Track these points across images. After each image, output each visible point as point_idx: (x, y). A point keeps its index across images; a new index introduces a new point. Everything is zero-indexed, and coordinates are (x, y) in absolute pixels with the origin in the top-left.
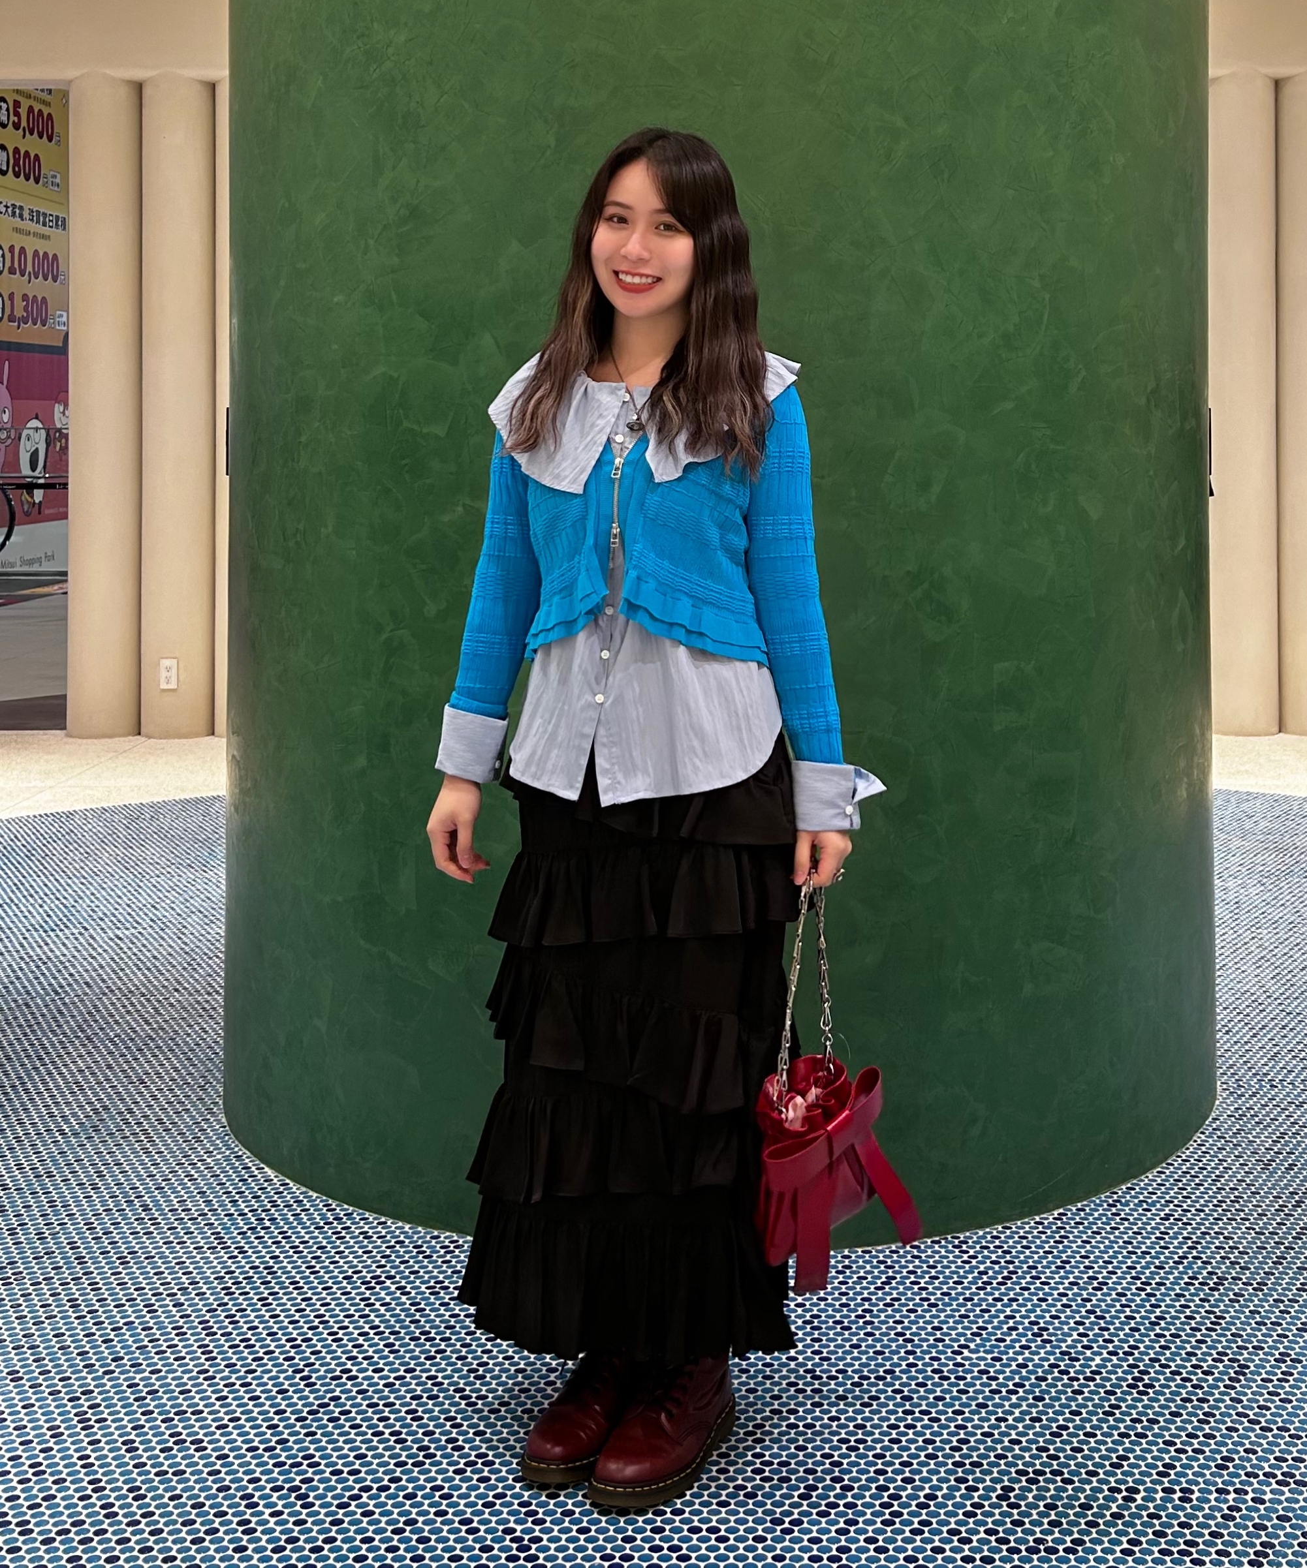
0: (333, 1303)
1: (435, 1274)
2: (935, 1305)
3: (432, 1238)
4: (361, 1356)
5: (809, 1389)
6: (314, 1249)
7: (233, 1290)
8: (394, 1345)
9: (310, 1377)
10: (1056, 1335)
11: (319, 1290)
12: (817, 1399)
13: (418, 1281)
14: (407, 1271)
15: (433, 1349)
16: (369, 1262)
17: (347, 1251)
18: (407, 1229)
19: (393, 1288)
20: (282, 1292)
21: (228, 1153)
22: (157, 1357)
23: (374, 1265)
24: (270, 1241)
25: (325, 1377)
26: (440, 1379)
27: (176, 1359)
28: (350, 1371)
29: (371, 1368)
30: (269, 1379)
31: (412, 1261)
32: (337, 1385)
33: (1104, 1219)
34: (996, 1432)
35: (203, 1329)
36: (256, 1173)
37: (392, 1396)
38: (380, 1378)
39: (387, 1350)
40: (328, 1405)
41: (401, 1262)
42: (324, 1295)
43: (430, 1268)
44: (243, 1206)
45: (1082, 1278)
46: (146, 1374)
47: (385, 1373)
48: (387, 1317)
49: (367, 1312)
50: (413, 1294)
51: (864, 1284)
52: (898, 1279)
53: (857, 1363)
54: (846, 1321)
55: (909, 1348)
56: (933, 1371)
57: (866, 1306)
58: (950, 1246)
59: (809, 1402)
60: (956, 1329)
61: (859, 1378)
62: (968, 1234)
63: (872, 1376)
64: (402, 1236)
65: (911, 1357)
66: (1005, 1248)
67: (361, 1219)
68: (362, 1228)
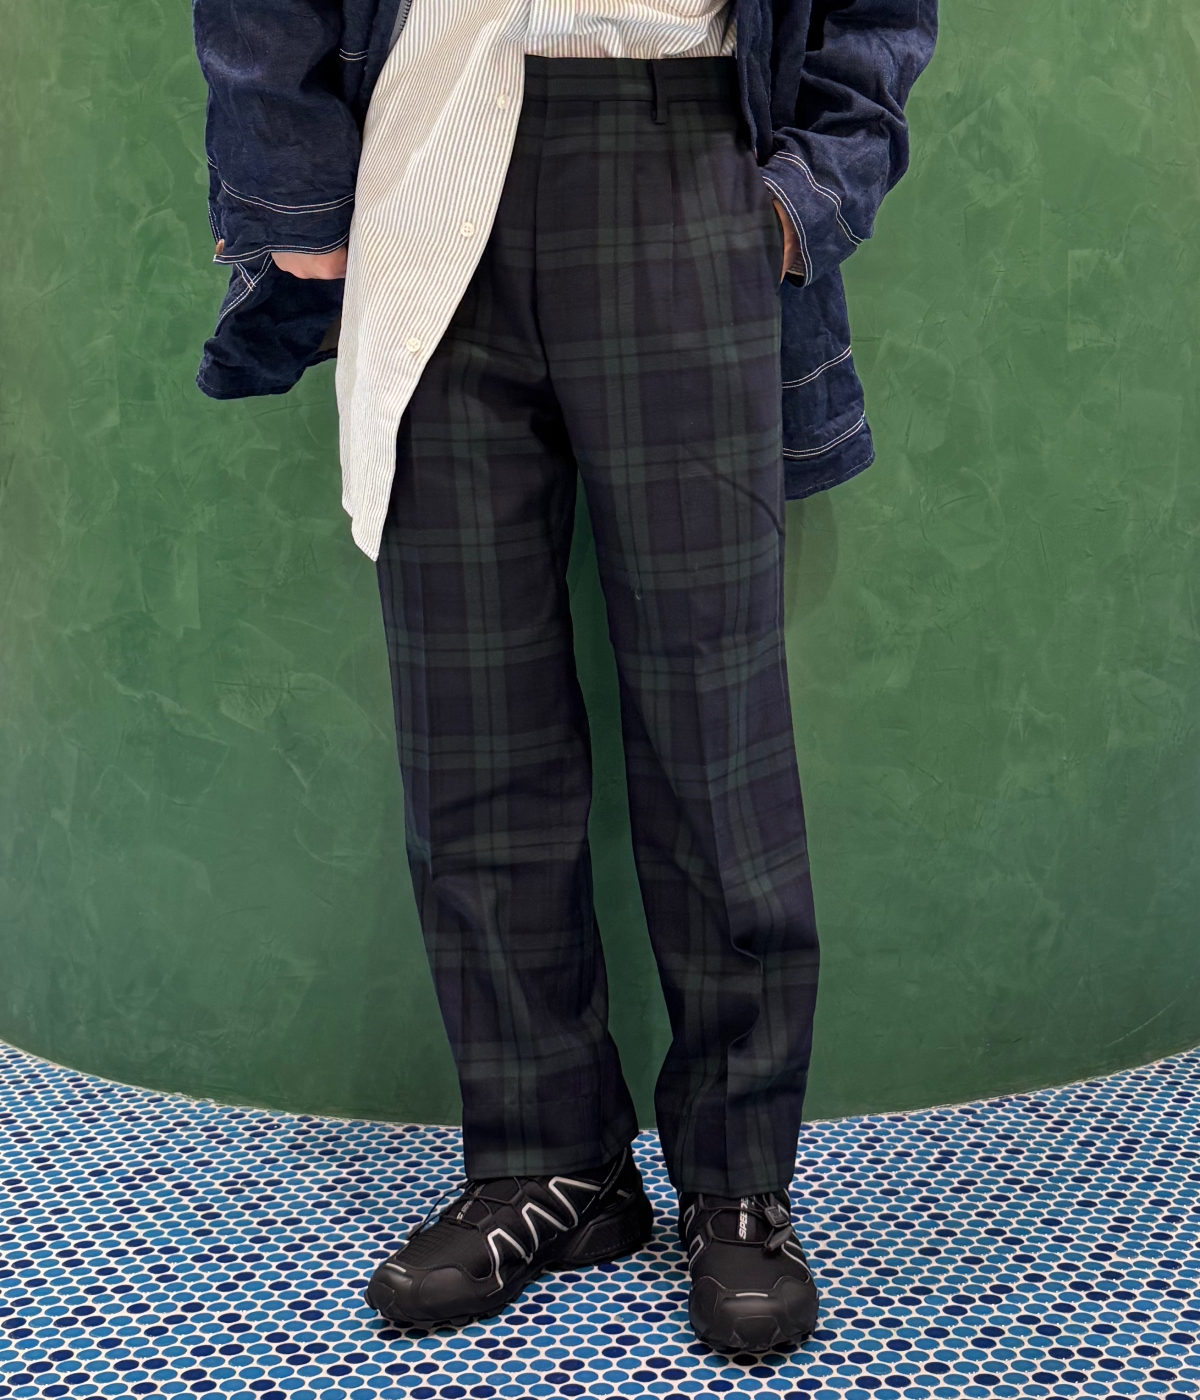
1: (236, 1164)
3: (233, 1117)
4: (110, 1287)
8: (167, 1268)
12: (895, 1337)
13: (209, 1175)
14: (192, 1162)
15: (233, 1274)
16: (133, 1151)
17: (100, 1137)
18: (193, 1106)
19: (169, 1185)
23: (141, 1155)
25: (49, 1321)
26: (242, 1321)
28: (92, 1310)
29: (127, 1305)
31: (200, 1148)
32: (65, 1334)
37: (161, 1349)
38: (139, 1320)
39: (155, 1276)
40: (48, 1366)
41: (184, 1150)
42: (57, 1198)
43: (228, 1157)
47: (150, 1312)
48: (158, 1228)
49: (125, 1221)
50: (200, 1194)
51: (910, 1163)
52: (960, 1155)
53: (942, 1277)
54: (900, 1214)
55: (1019, 1252)
56: (1074, 1285)
57: (925, 1194)
58: (1020, 1109)
59: (884, 1342)
60: (1082, 1222)
61: (954, 1299)
62: (1039, 1094)
63: (976, 1296)
64: (186, 1115)
65: (1028, 1265)
66: (1105, 1111)
67: (124, 1096)
68: (126, 1106)
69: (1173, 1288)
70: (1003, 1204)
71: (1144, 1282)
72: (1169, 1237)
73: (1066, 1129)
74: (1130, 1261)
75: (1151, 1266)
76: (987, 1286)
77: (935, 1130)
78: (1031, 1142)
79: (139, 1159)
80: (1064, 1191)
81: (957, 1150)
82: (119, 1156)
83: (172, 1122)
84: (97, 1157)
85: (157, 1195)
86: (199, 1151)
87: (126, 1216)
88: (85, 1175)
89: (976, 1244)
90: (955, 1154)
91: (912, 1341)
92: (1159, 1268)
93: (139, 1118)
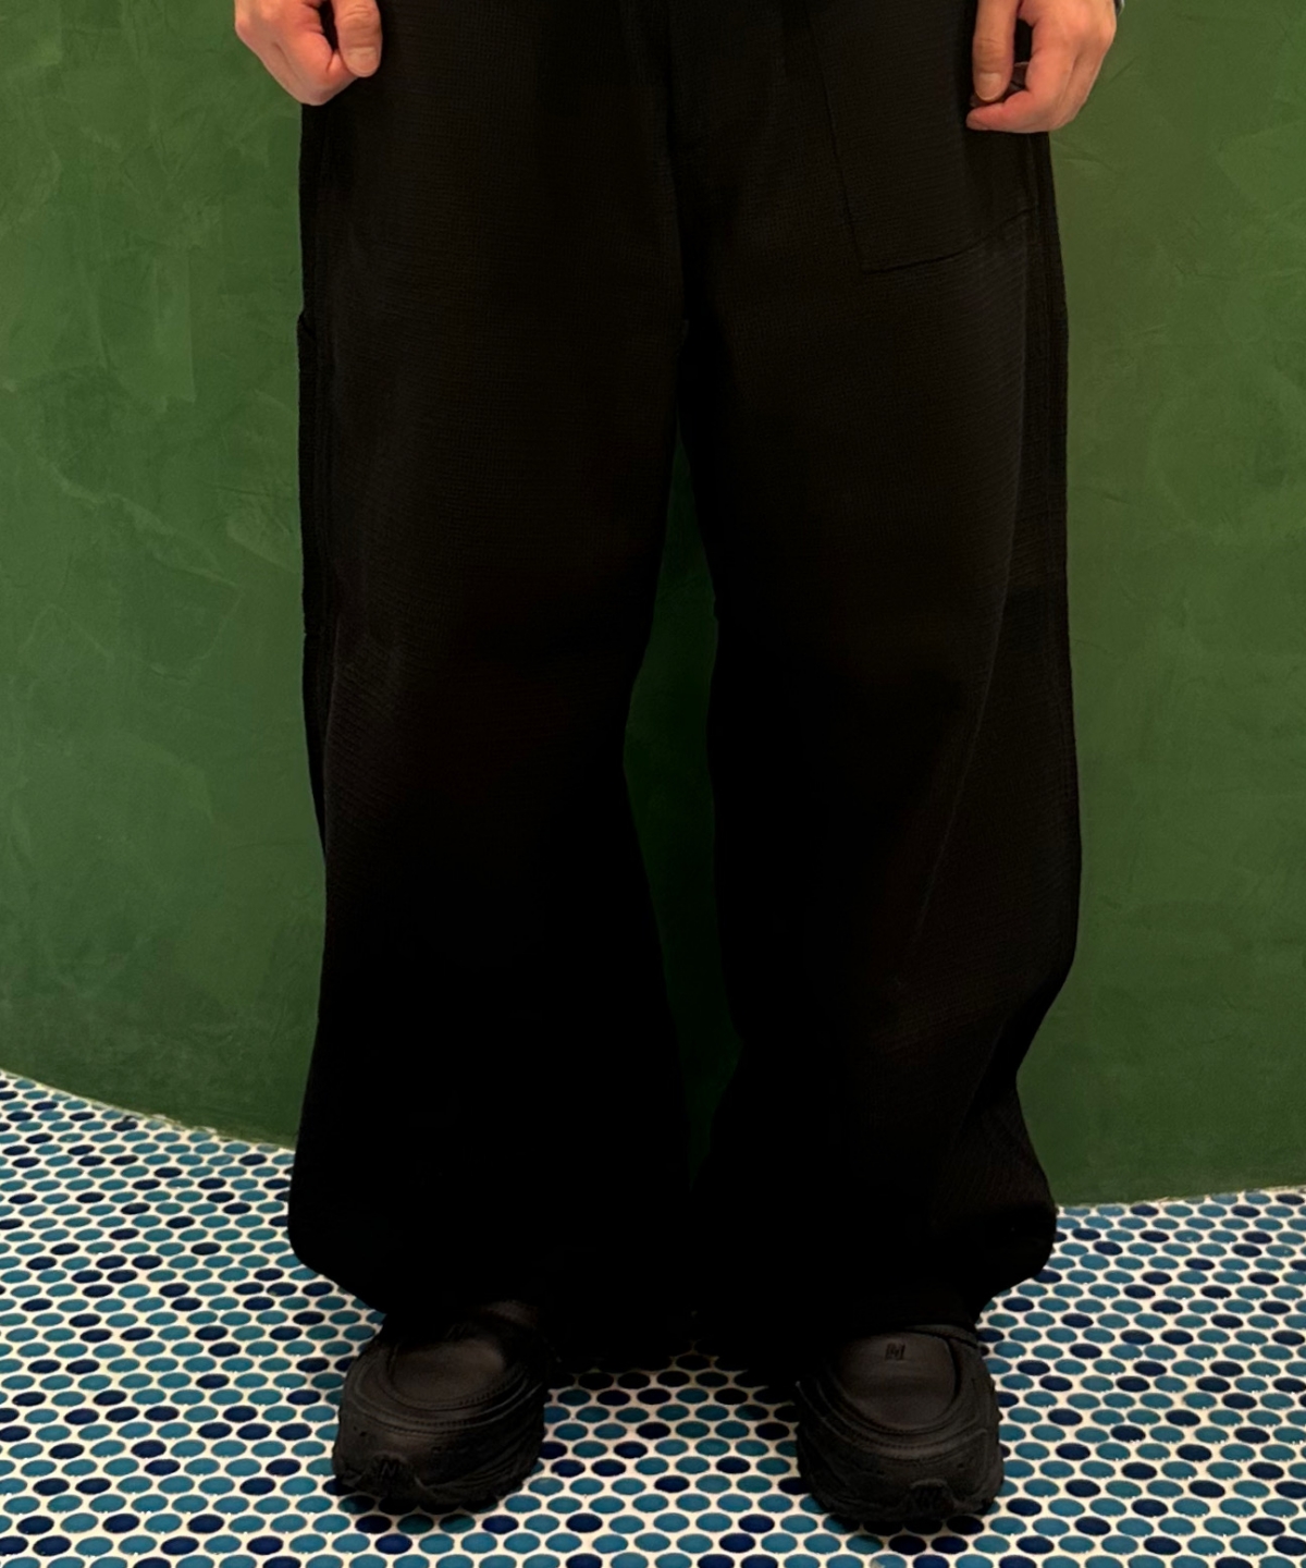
1: (257, 1252)
8: (159, 1448)
13: (216, 1272)
14: (189, 1245)
17: (41, 1195)
18: (183, 1141)
19: (155, 1289)
23: (108, 1231)
31: (198, 1219)
41: (173, 1224)
43: (244, 1239)
48: (142, 1370)
49: (89, 1356)
50: (204, 1308)
64: (174, 1157)
67: (75, 1118)
68: (79, 1137)
79: (105, 1238)
82: (74, 1231)
83: (153, 1168)
84: (38, 1232)
85: (137, 1307)
86: (197, 1225)
87: (92, 1346)
88: (22, 1267)
93: (100, 1161)
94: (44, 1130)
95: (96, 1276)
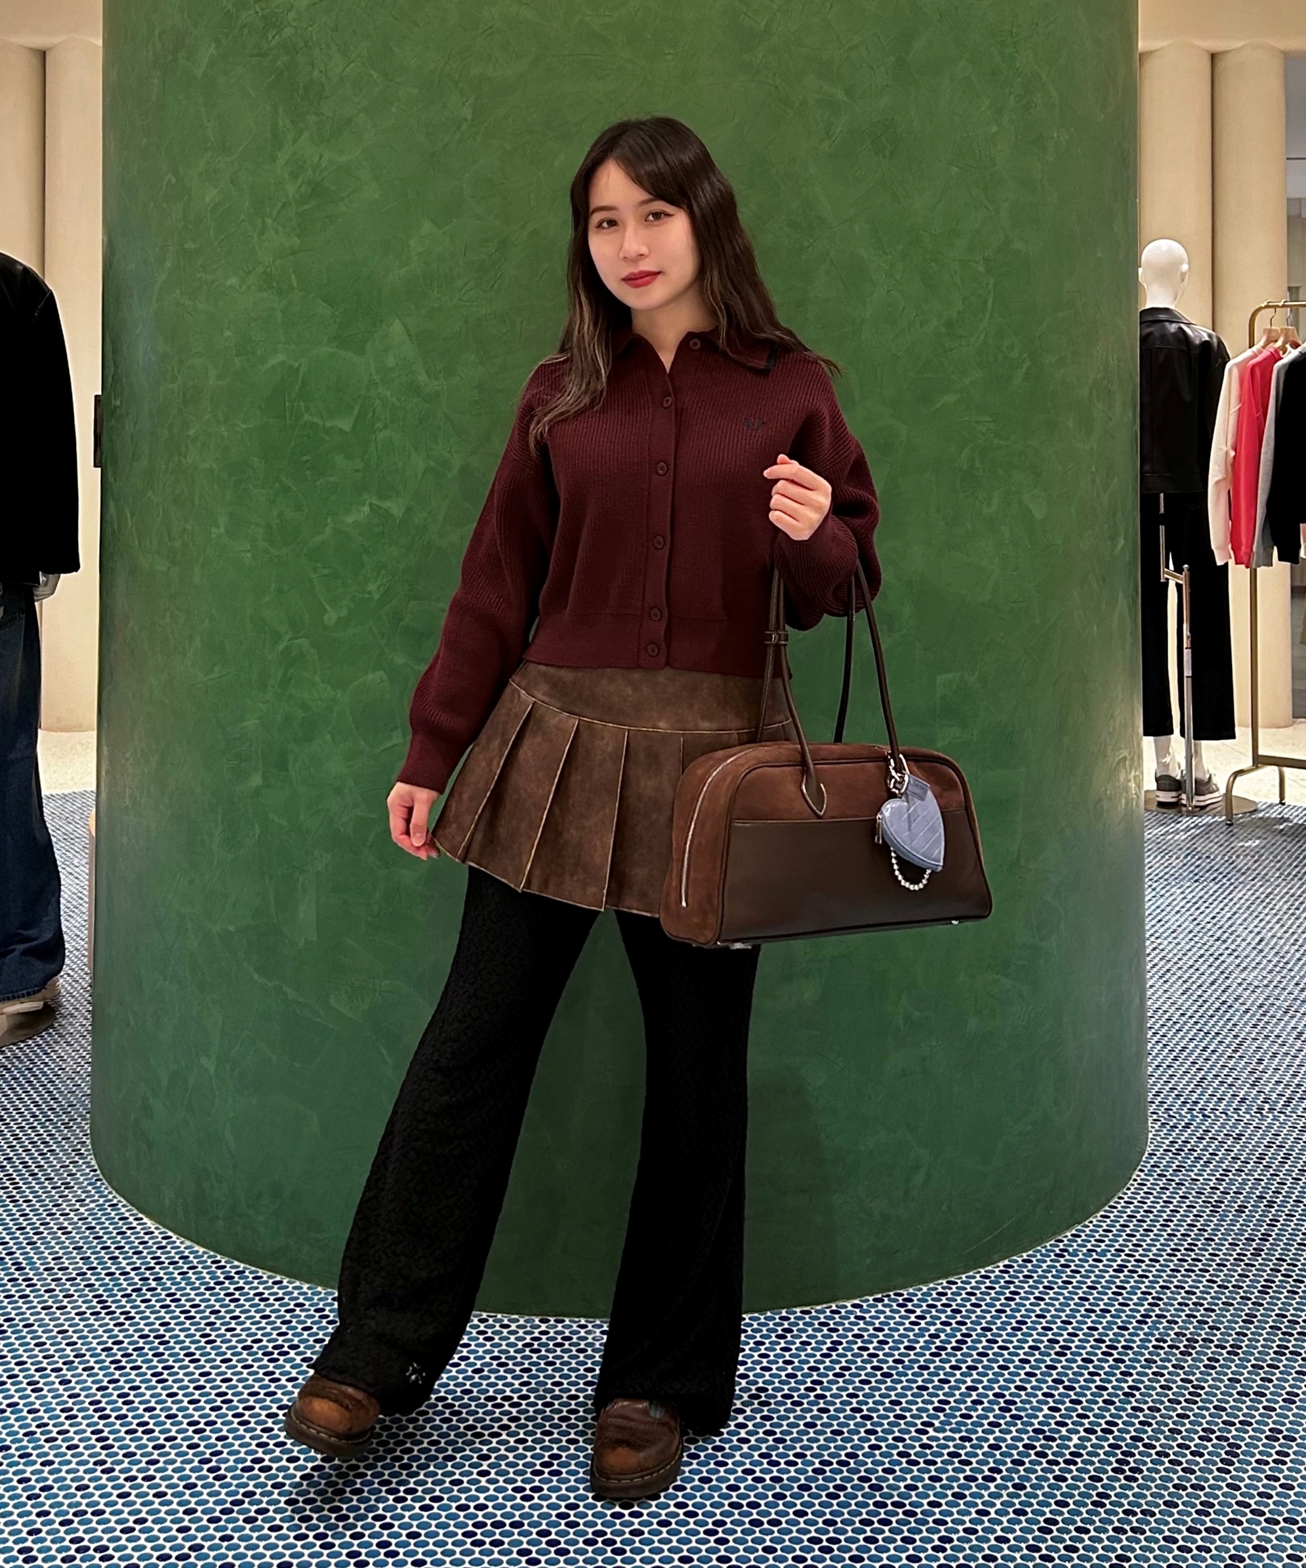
0: (235, 1378)
2: (891, 1375)
4: (272, 1442)
5: (767, 1477)
6: (207, 1314)
7: (123, 1364)
9: (219, 1469)
10: (1026, 1409)
11: (218, 1363)
12: (778, 1490)
14: (312, 1339)
16: (269, 1329)
17: (243, 1316)
18: (305, 1289)
20: (177, 1365)
21: (101, 1201)
22: (48, 1445)
23: (275, 1333)
24: (158, 1305)
25: (237, 1468)
27: (68, 1448)
28: (262, 1460)
29: (285, 1457)
30: (174, 1471)
31: (315, 1327)
32: (249, 1478)
33: (1054, 1273)
34: (979, 1528)
35: (95, 1411)
36: (135, 1224)
37: (312, 1490)
38: (295, 1469)
40: (242, 1502)
42: (223, 1369)
44: (124, 1263)
45: (1042, 1342)
46: (38, 1466)
47: (301, 1462)
49: (272, 1389)
51: (809, 1351)
52: (845, 1345)
53: (815, 1445)
54: (795, 1394)
55: (869, 1427)
56: (899, 1454)
57: (815, 1377)
58: (894, 1304)
59: (770, 1494)
60: (917, 1403)
61: (820, 1463)
62: (911, 1290)
63: (834, 1461)
64: (302, 1297)
65: (872, 1437)
66: (954, 1307)
67: (254, 1278)
68: (257, 1288)
69: (963, 1457)
70: (866, 1387)
71: (945, 1452)
72: (970, 1417)
73: (923, 1322)
74: (941, 1435)
75: (953, 1439)
76: (843, 1453)
77: (831, 1322)
78: (896, 1334)
79: (274, 1336)
80: (910, 1377)
81: (844, 1341)
82: (260, 1332)
83: (292, 1303)
84: (244, 1334)
85: (292, 1367)
86: (314, 1330)
87: (273, 1385)
88: (239, 1349)
89: (842, 1420)
90: (841, 1343)
91: (788, 1493)
92: (958, 1442)
93: (268, 1299)
94: (241, 1284)
95: (272, 1353)
